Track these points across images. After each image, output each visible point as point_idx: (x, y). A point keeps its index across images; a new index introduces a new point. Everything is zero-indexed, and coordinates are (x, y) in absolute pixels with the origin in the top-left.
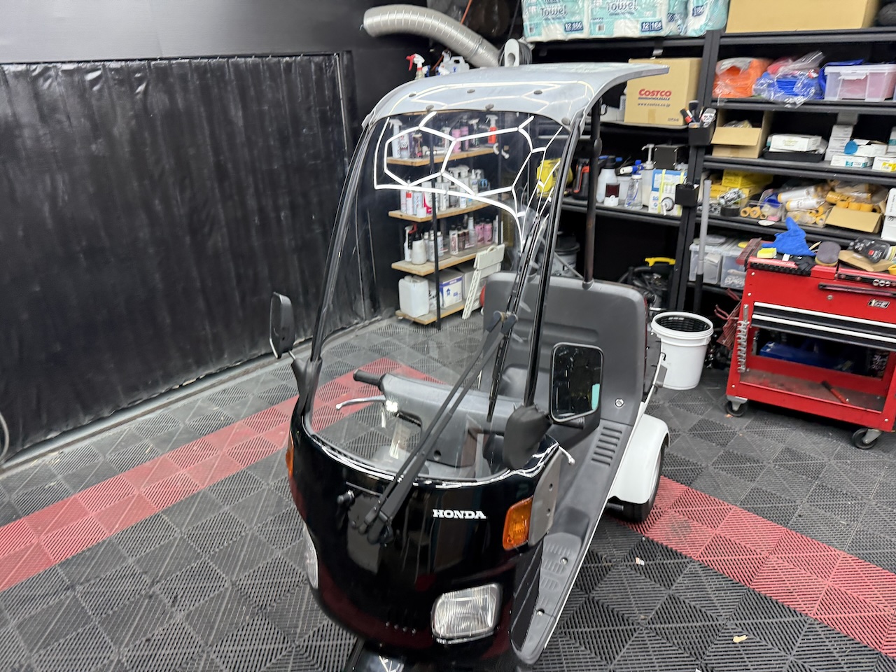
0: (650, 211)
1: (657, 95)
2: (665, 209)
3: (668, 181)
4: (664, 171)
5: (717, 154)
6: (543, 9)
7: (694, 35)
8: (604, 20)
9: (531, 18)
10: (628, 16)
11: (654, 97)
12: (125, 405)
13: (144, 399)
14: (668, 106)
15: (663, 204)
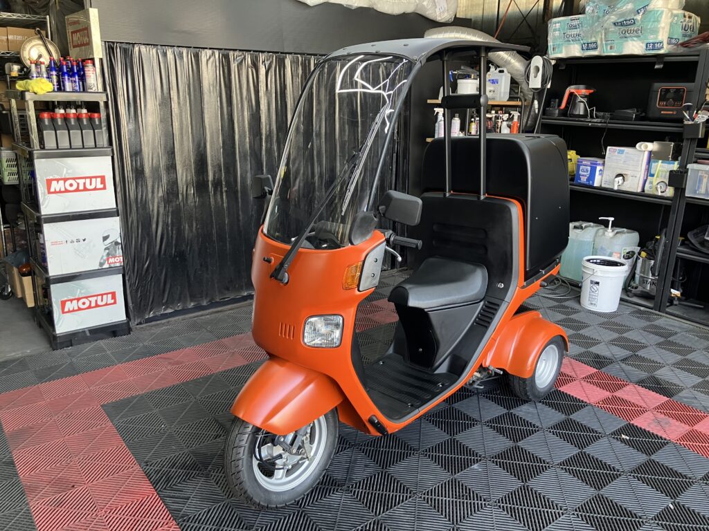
0: (647, 192)
2: (659, 191)
3: (663, 168)
4: (660, 161)
6: (564, 34)
8: (616, 42)
9: (555, 39)
10: (635, 39)
12: (218, 300)
13: (232, 297)
15: (659, 186)
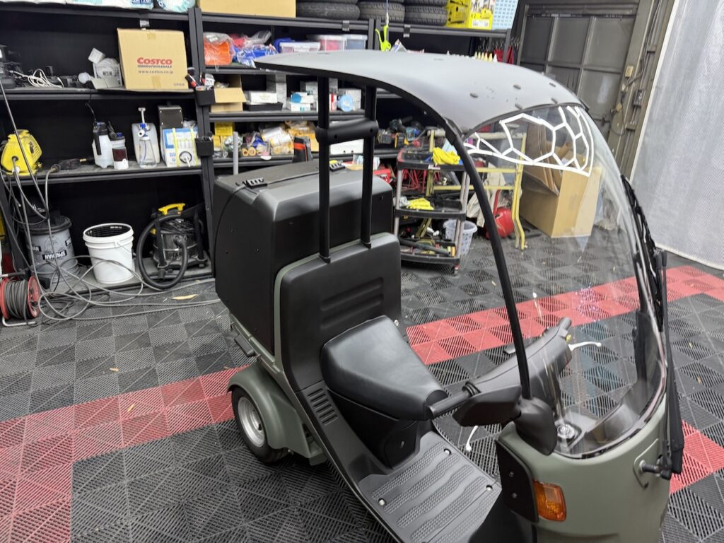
0: (169, 166)
1: (158, 63)
3: (181, 138)
4: (174, 129)
5: (215, 111)
7: (178, 11)
11: (156, 64)
14: (172, 72)
